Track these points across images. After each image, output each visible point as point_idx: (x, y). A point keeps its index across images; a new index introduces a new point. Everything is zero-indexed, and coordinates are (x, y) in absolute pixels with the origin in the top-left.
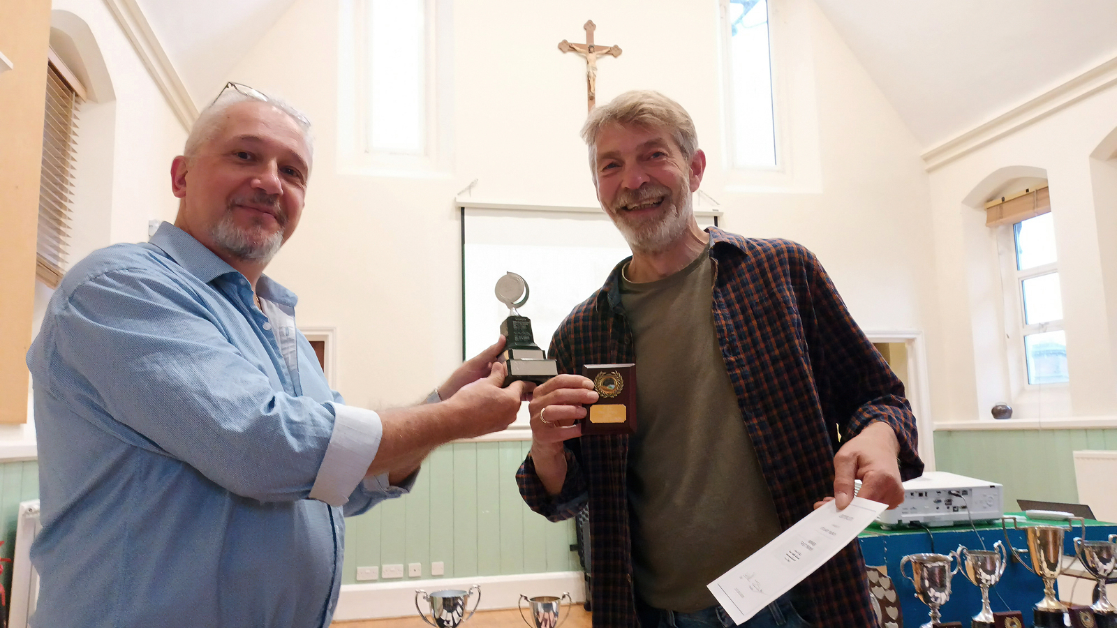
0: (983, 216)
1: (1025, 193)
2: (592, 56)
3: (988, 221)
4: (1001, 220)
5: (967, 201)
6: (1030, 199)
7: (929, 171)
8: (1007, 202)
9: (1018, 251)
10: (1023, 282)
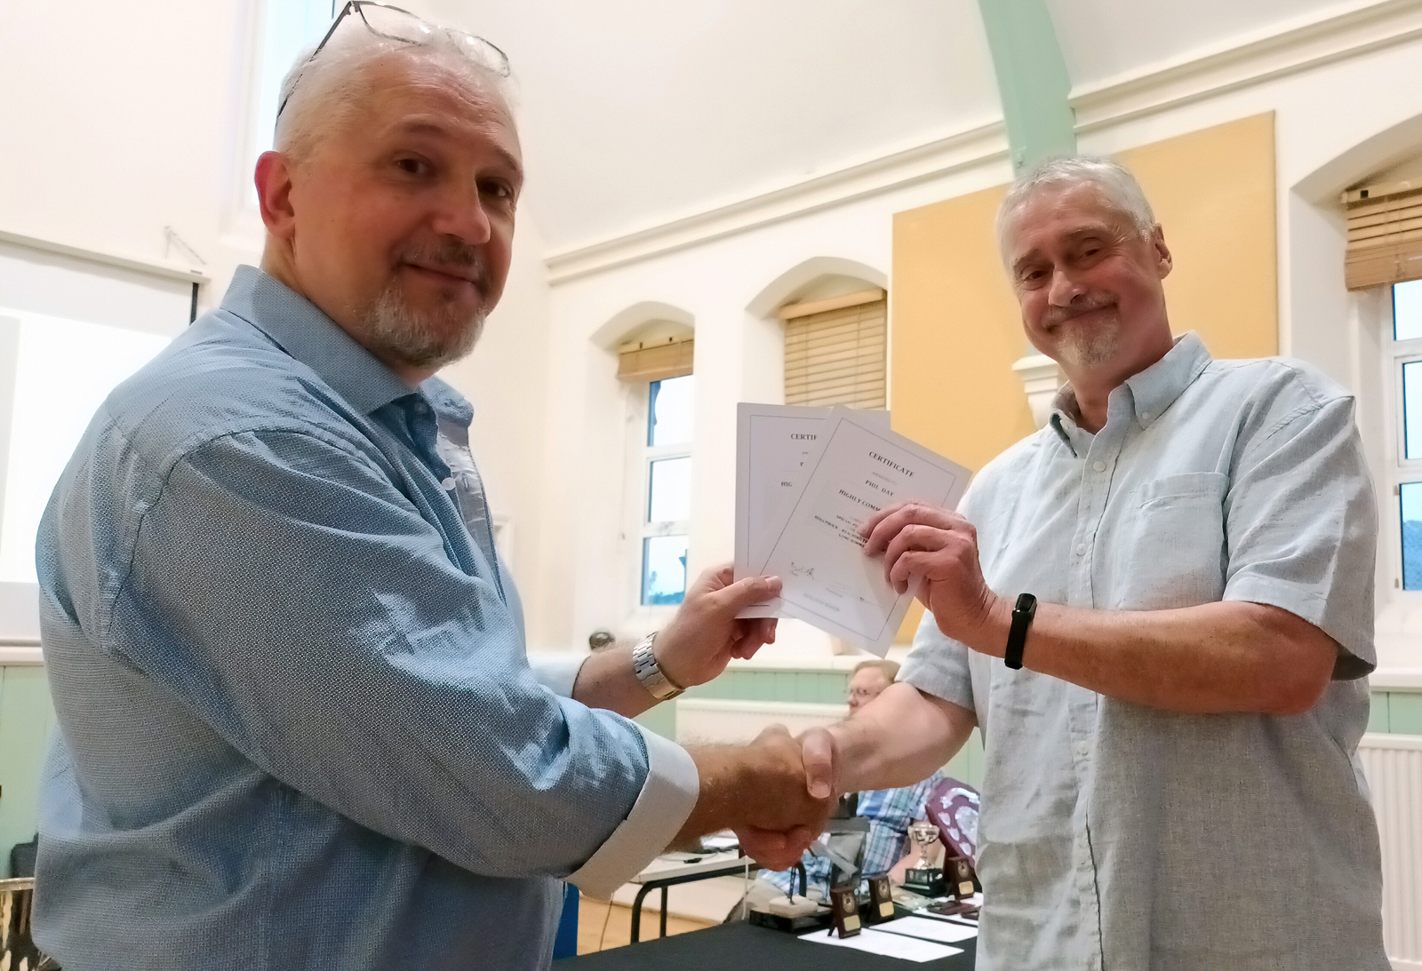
0: (612, 364)
1: (668, 342)
3: (619, 372)
4: (636, 374)
5: (596, 338)
6: (674, 351)
7: (553, 284)
8: (643, 350)
9: (652, 421)
10: (652, 463)
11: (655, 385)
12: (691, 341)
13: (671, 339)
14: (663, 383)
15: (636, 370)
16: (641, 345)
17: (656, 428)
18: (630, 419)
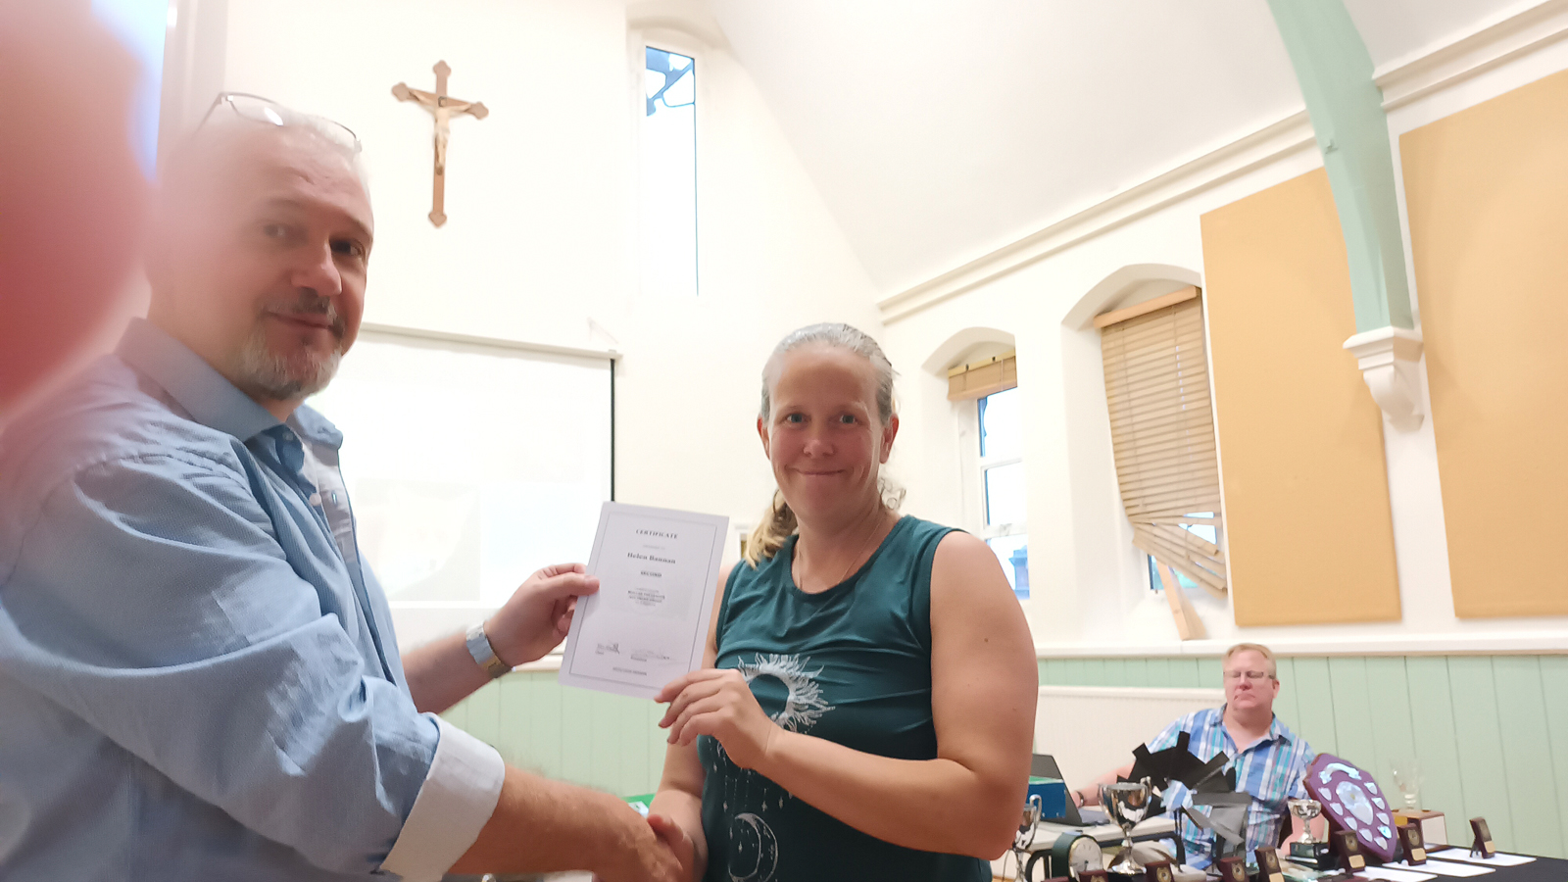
0: (943, 387)
1: (992, 361)
2: (443, 112)
3: (950, 393)
4: (964, 393)
5: (927, 366)
6: (996, 369)
7: (886, 324)
8: (971, 370)
9: (982, 434)
10: (986, 472)
11: (982, 401)
12: (1014, 358)
13: (994, 359)
14: (989, 398)
15: (965, 390)
16: (967, 367)
17: (986, 440)
18: (963, 434)
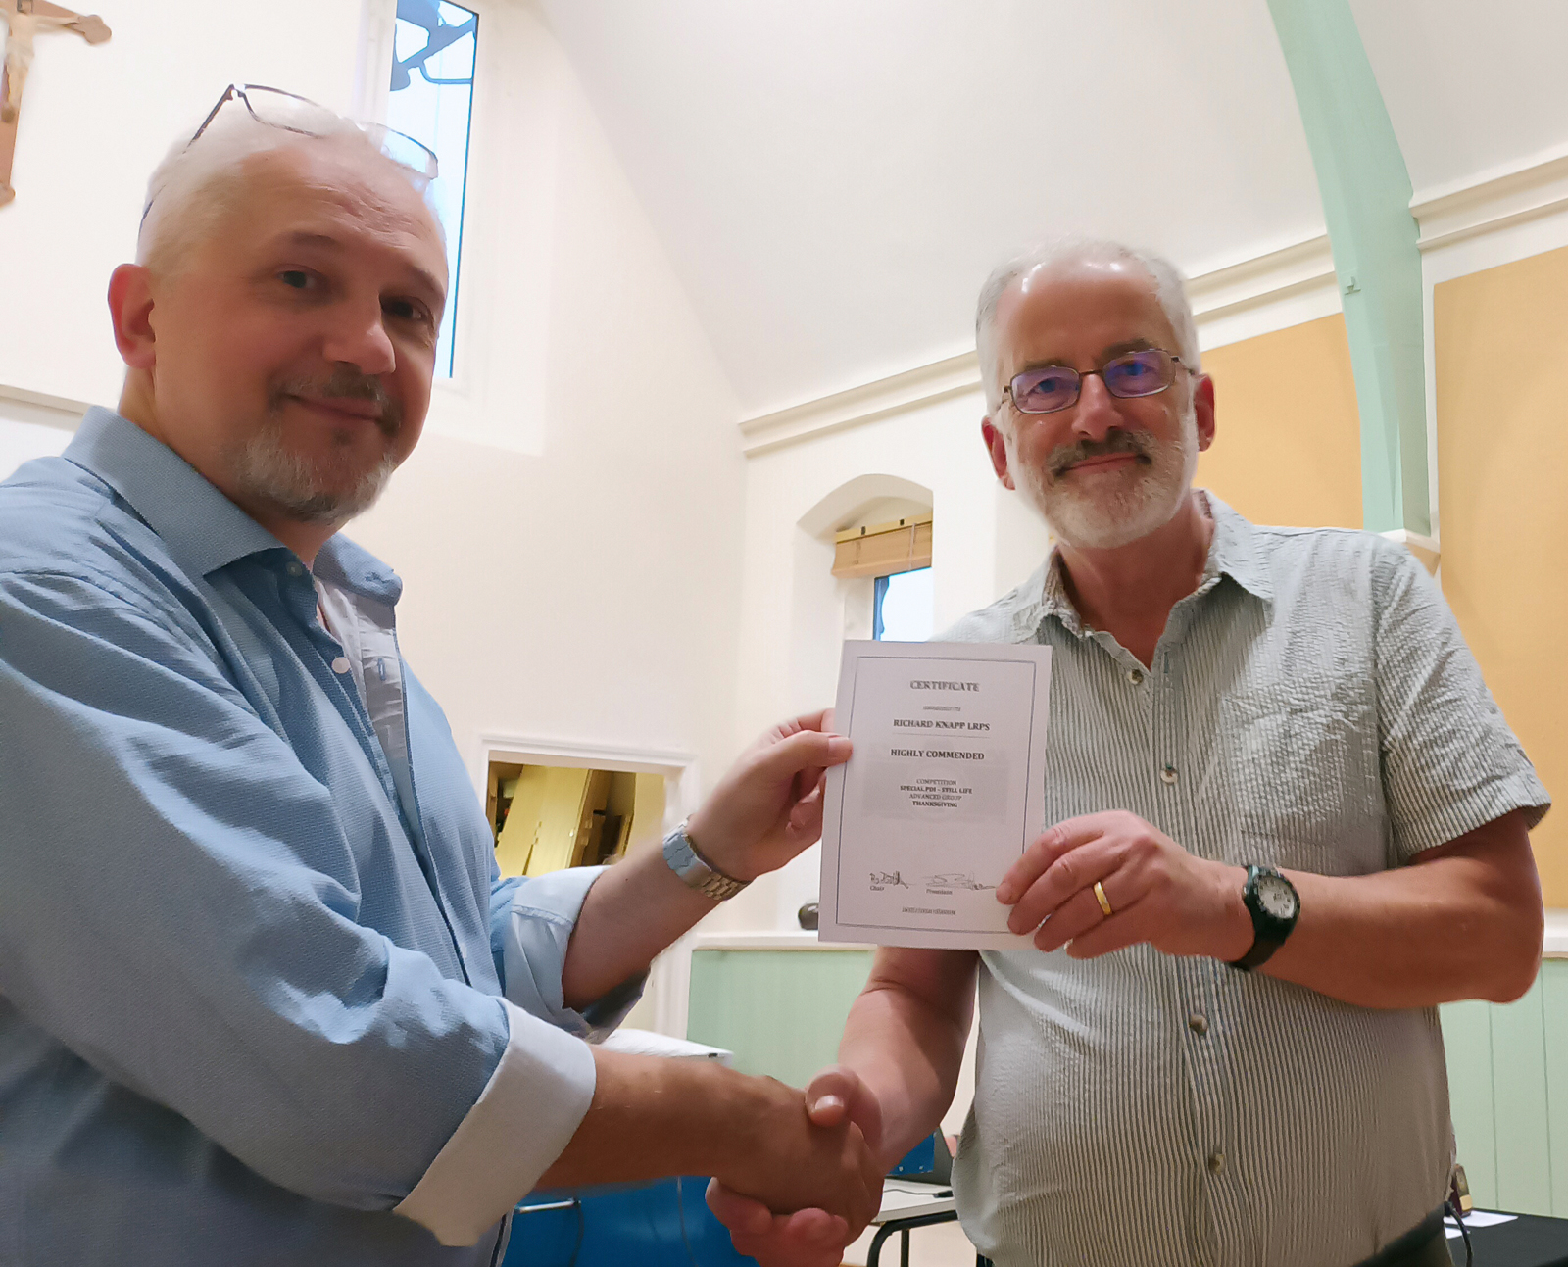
0: (827, 555)
1: (898, 526)
2: (25, 21)
3: (836, 566)
4: (857, 567)
5: (804, 523)
6: (903, 538)
7: (751, 455)
8: (867, 536)
9: (877, 628)
11: (882, 582)
12: (931, 522)
13: (902, 522)
14: (891, 579)
15: (857, 563)
16: (864, 529)
